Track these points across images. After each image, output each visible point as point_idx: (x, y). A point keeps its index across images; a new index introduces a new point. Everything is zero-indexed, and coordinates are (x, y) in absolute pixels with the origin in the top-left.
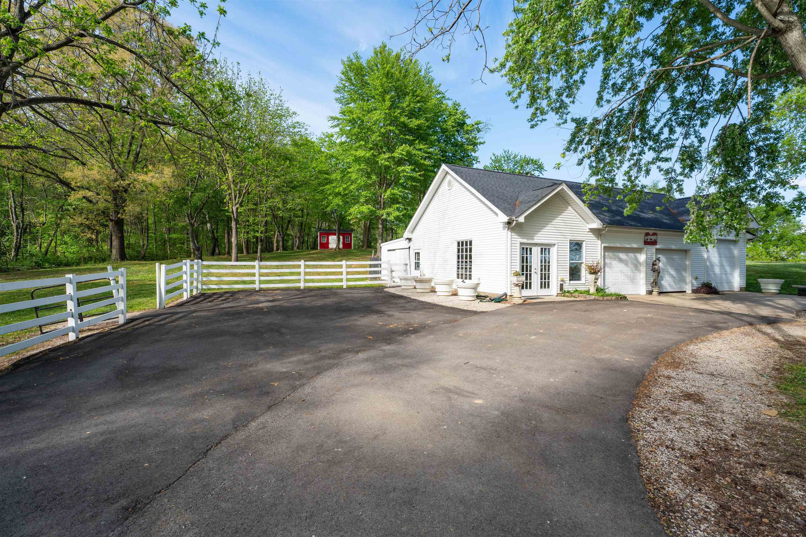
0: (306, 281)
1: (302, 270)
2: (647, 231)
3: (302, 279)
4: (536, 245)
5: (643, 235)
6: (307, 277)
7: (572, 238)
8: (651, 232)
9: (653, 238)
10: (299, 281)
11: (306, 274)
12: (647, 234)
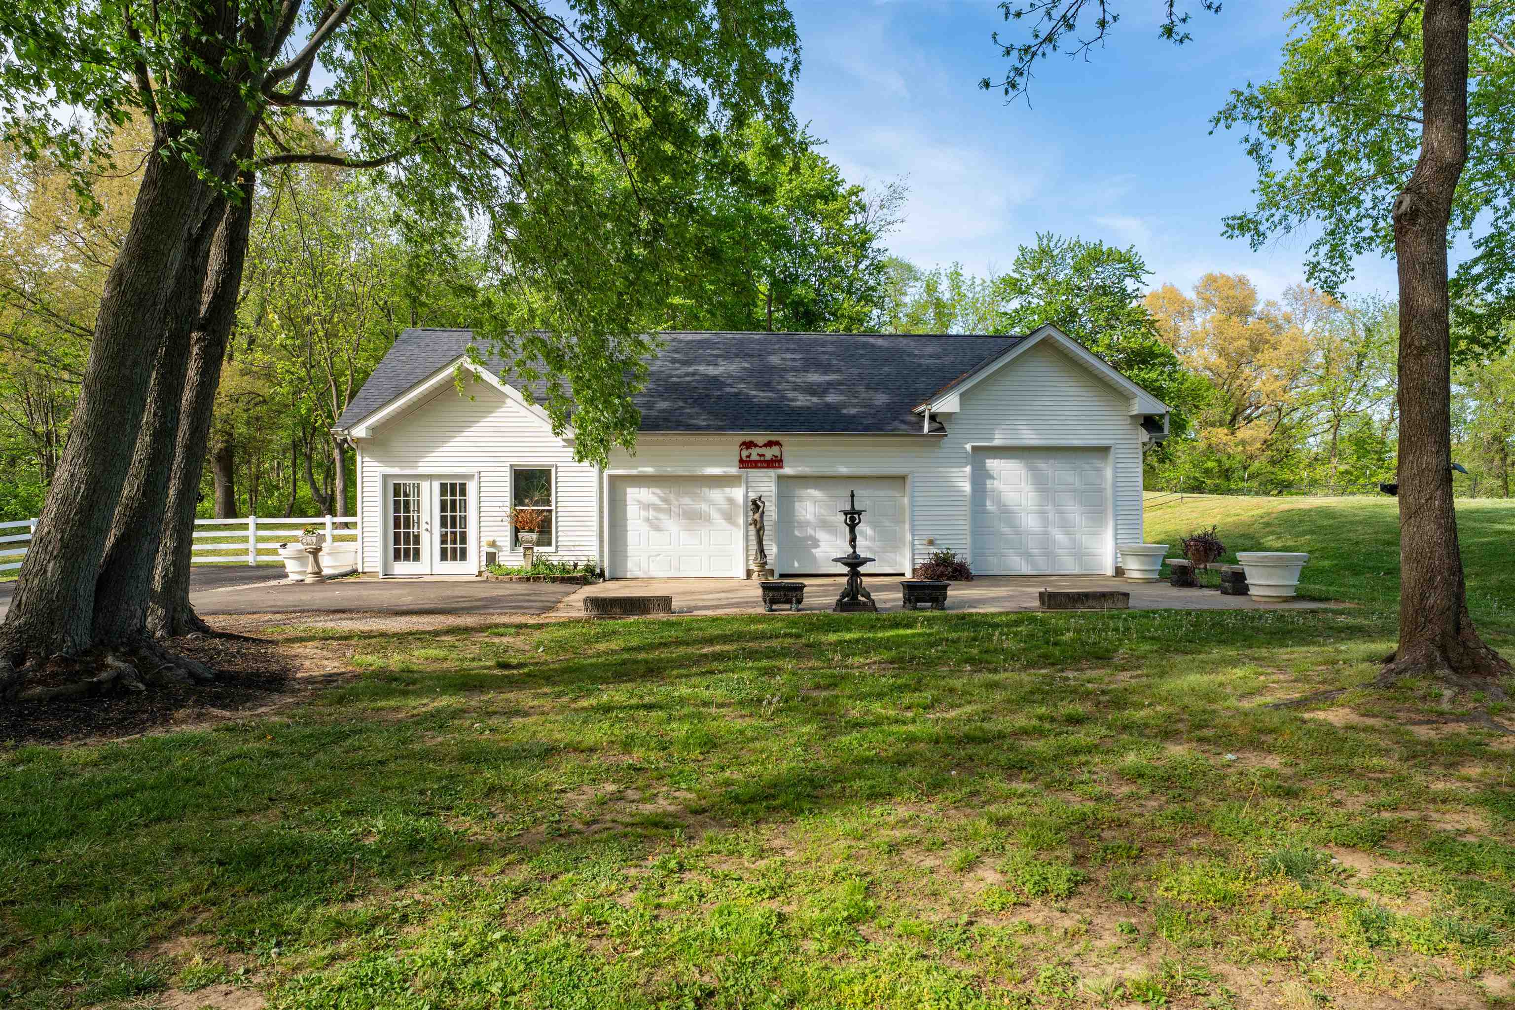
0: (259, 552)
1: (251, 532)
2: (748, 439)
3: (251, 549)
4: (430, 477)
5: (737, 448)
6: (261, 546)
7: (515, 461)
8: (761, 440)
9: (769, 453)
10: (246, 552)
11: (259, 540)
12: (749, 445)
